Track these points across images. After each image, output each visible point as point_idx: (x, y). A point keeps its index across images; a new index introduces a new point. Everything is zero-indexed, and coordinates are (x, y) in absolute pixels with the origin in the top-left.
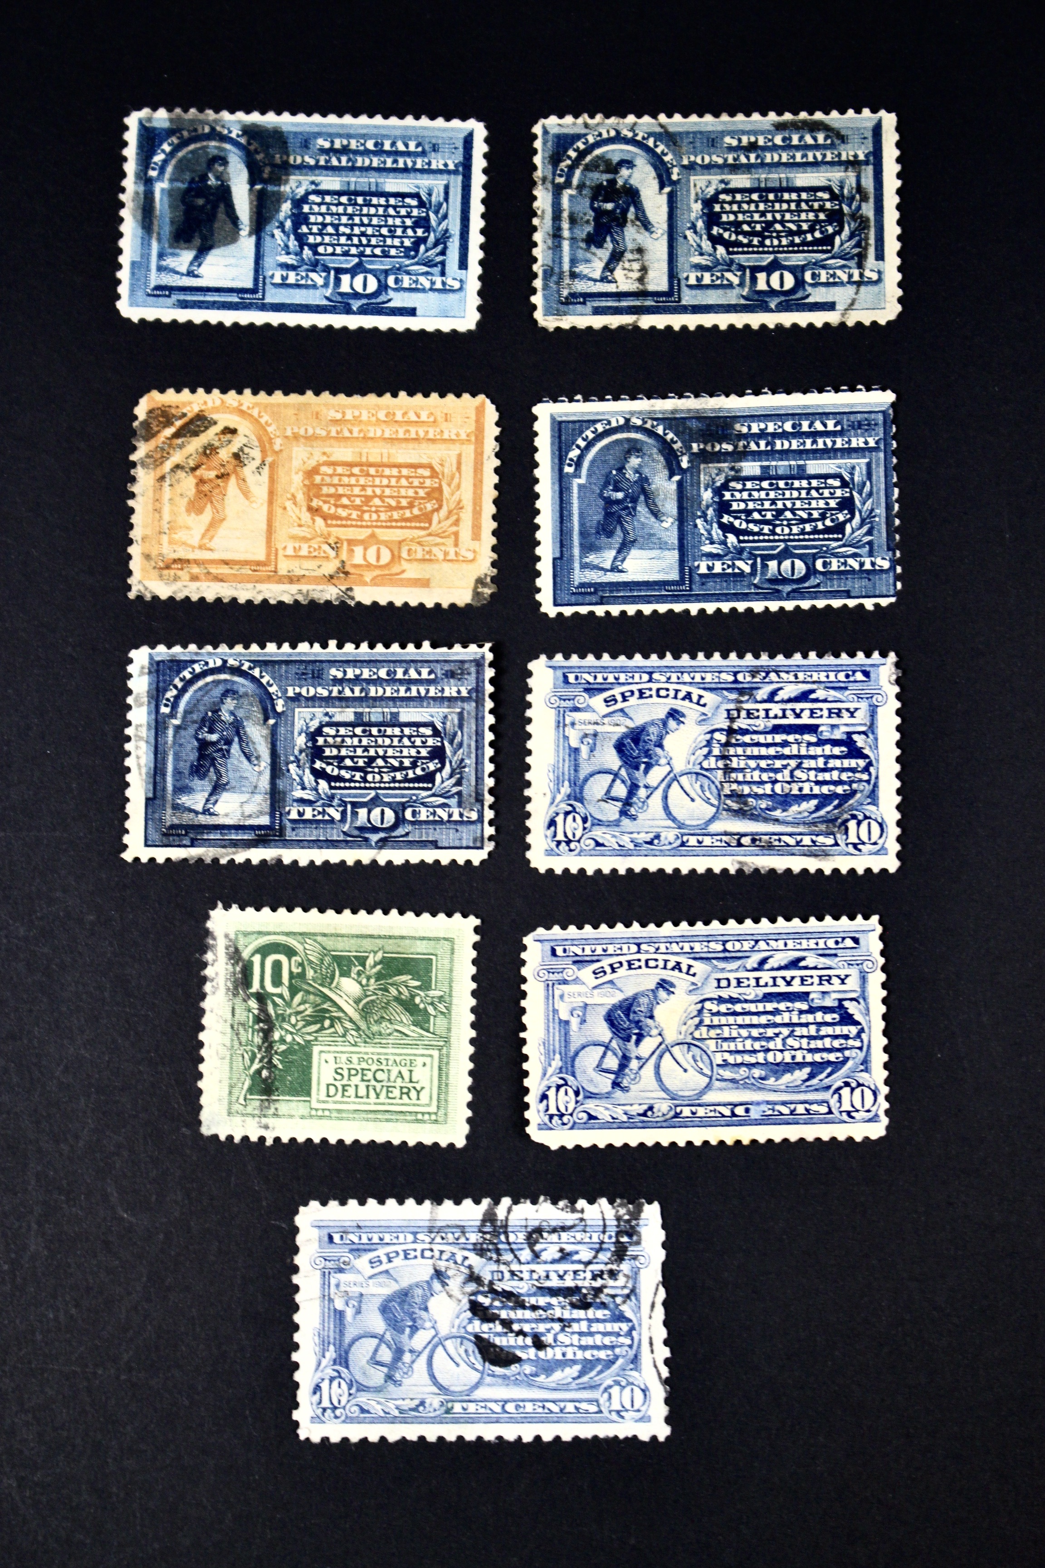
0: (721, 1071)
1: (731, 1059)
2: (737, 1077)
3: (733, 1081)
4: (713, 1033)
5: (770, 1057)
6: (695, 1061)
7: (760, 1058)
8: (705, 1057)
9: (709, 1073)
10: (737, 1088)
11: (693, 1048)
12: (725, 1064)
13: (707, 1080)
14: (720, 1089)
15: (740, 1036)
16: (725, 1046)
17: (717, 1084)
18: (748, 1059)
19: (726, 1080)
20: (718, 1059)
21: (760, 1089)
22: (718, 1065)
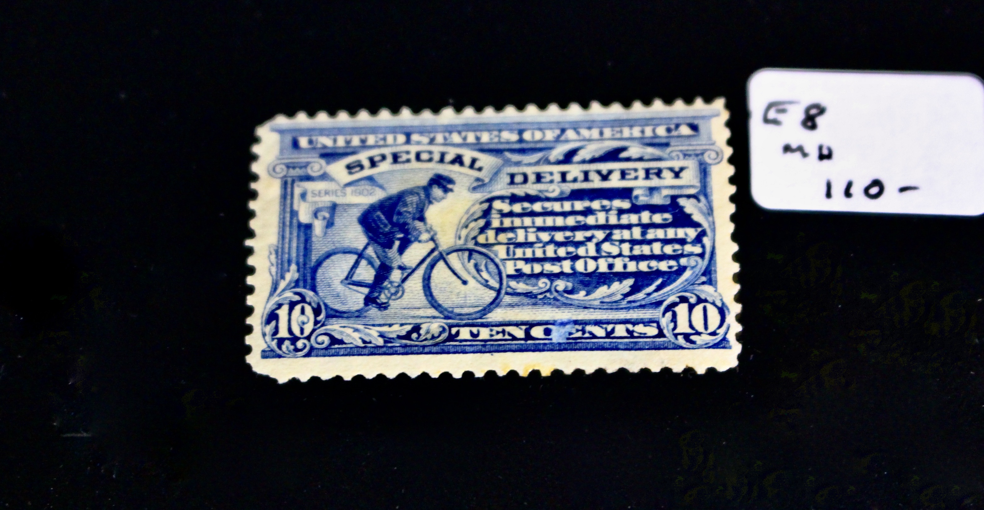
0: (513, 284)
1: (526, 269)
2: (535, 290)
3: (528, 295)
4: (503, 237)
5: (580, 266)
6: (478, 271)
7: (566, 266)
8: (492, 267)
9: (497, 286)
10: (535, 304)
11: (475, 256)
12: (519, 275)
13: (493, 294)
14: (511, 306)
15: (539, 240)
16: (519, 252)
17: (507, 299)
18: (549, 268)
19: (519, 294)
20: (509, 268)
21: (565, 305)
22: (509, 276)
